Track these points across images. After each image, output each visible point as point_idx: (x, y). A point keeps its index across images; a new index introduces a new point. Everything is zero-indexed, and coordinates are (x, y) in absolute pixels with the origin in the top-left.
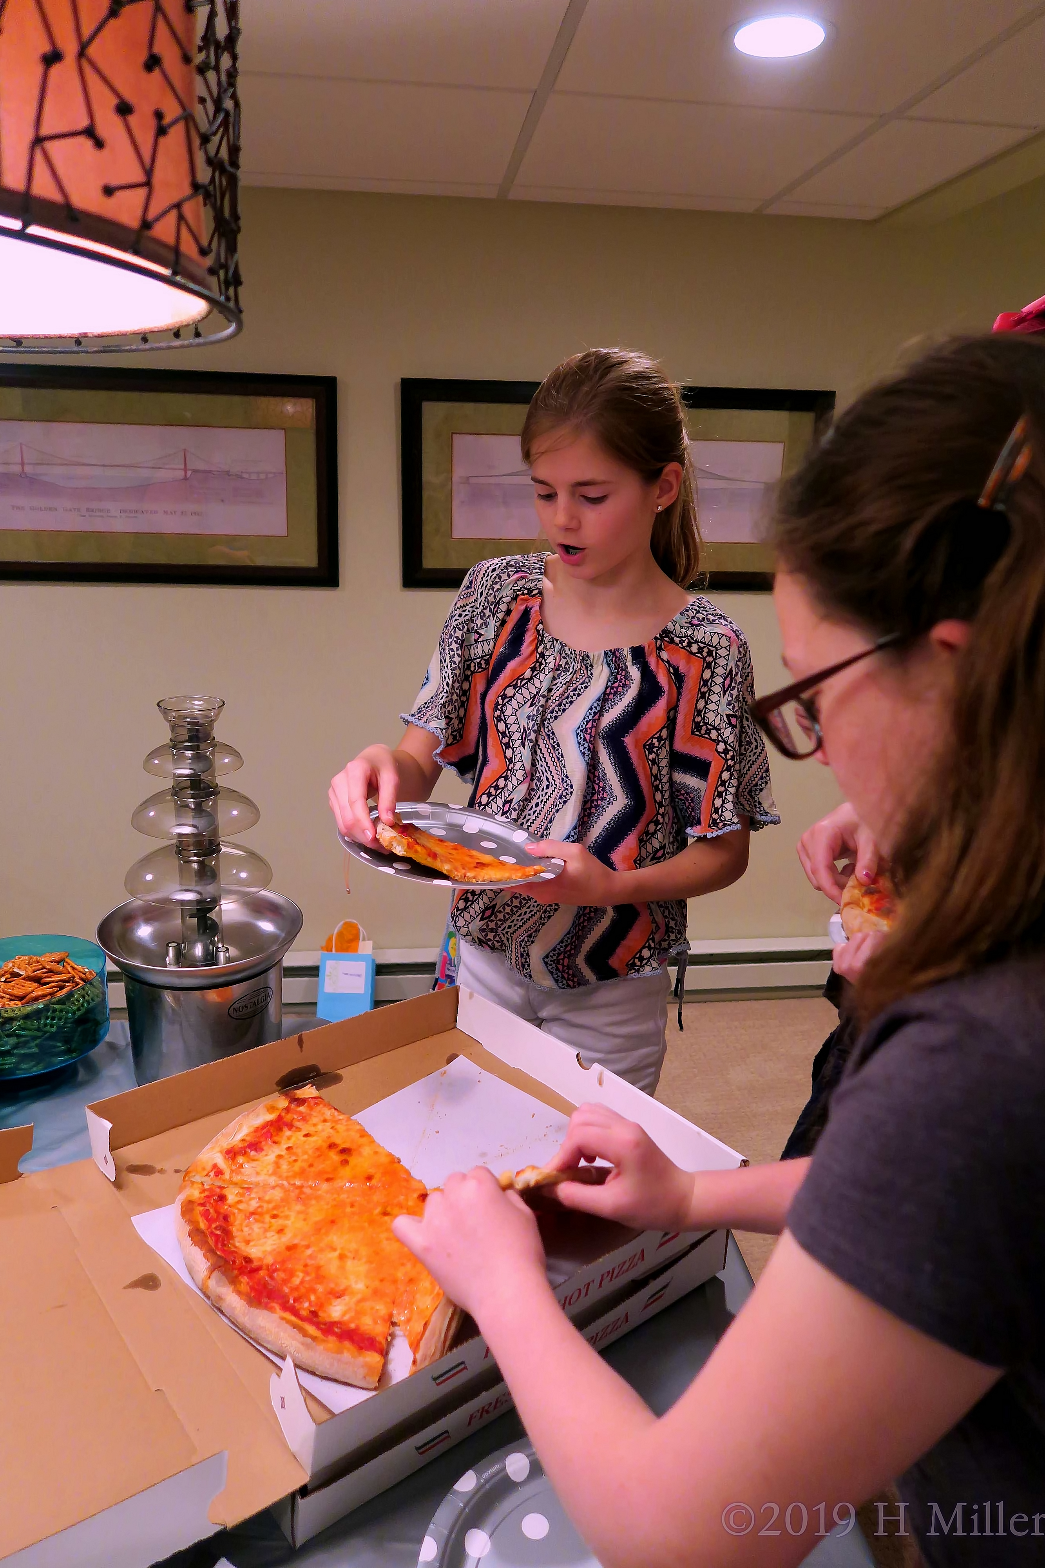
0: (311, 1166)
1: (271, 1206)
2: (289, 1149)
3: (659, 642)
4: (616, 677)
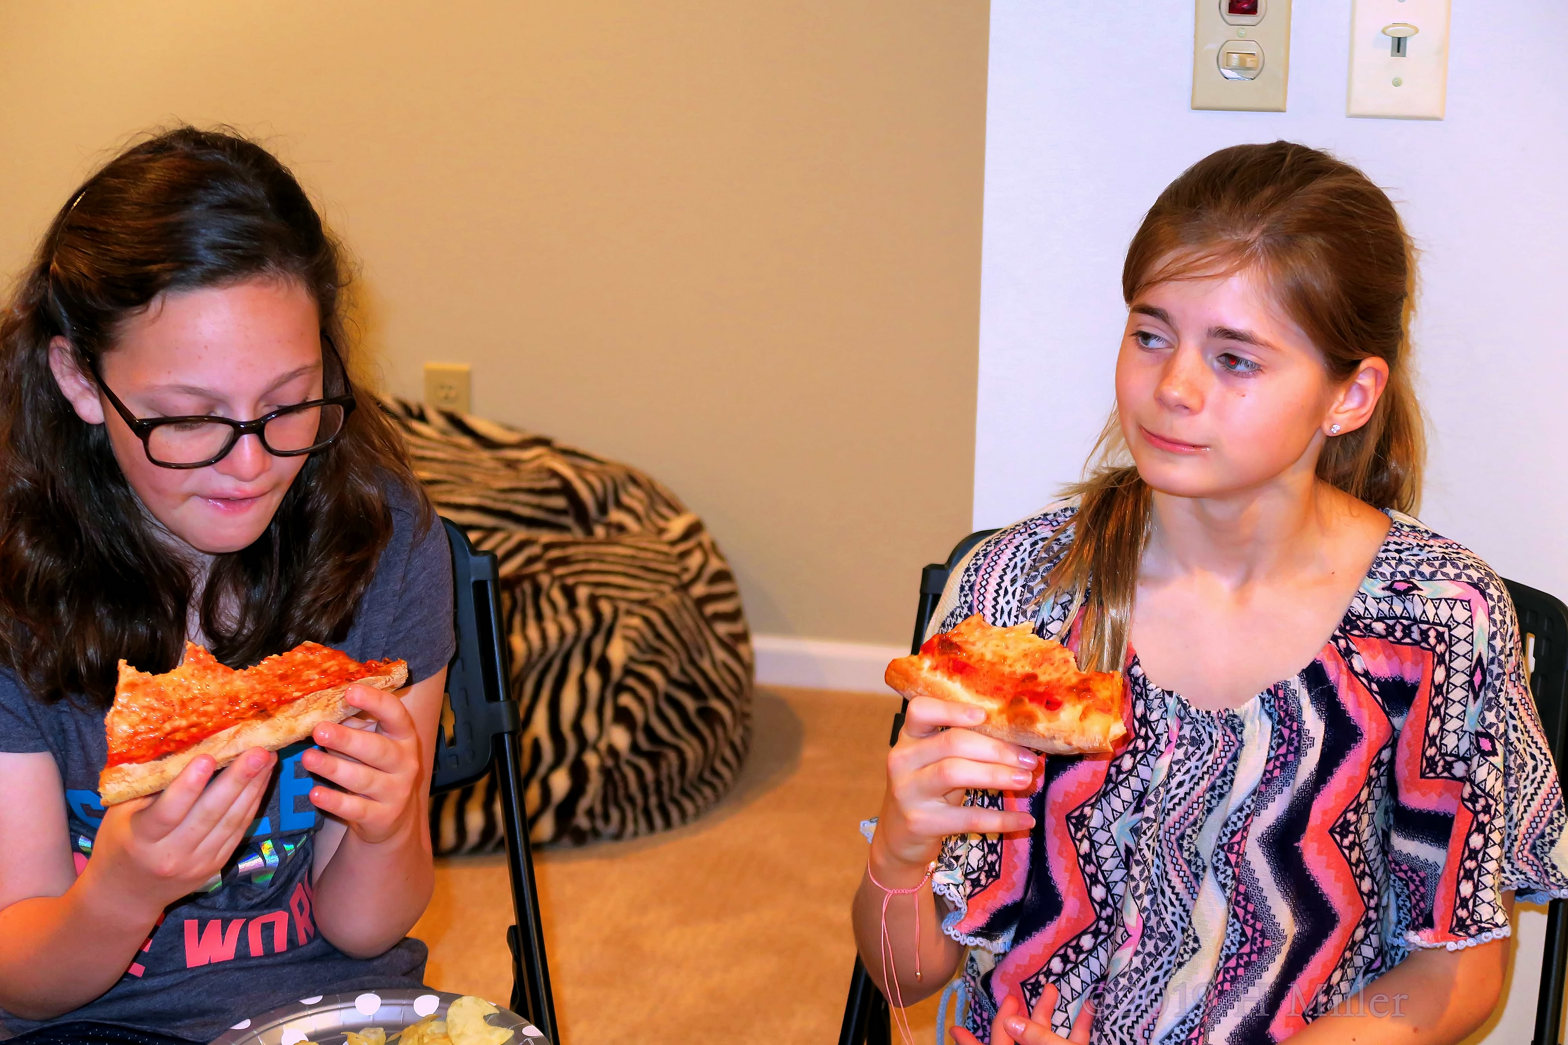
3: (1342, 643)
4: (1281, 736)
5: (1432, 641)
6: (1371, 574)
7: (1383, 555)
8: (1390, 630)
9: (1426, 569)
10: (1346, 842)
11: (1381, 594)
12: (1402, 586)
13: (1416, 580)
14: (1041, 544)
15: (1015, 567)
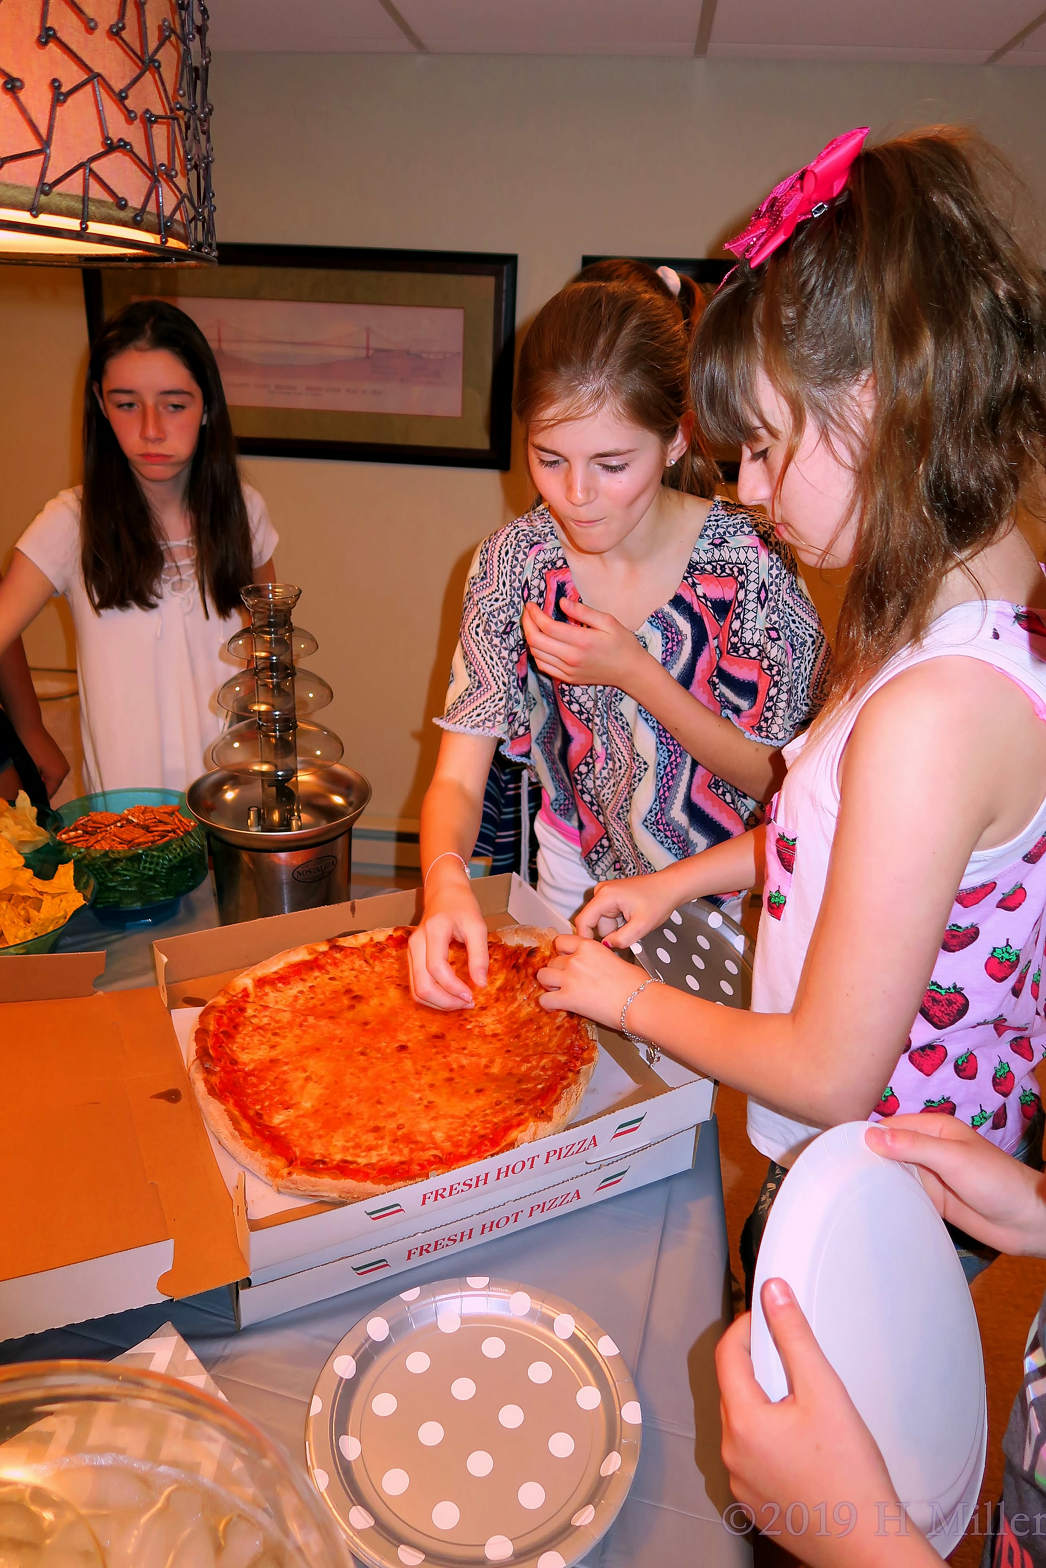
0: (322, 1005)
1: (277, 1025)
2: (311, 987)
4: (667, 637)
7: (708, 524)
8: (714, 569)
9: (731, 530)
15: (507, 545)
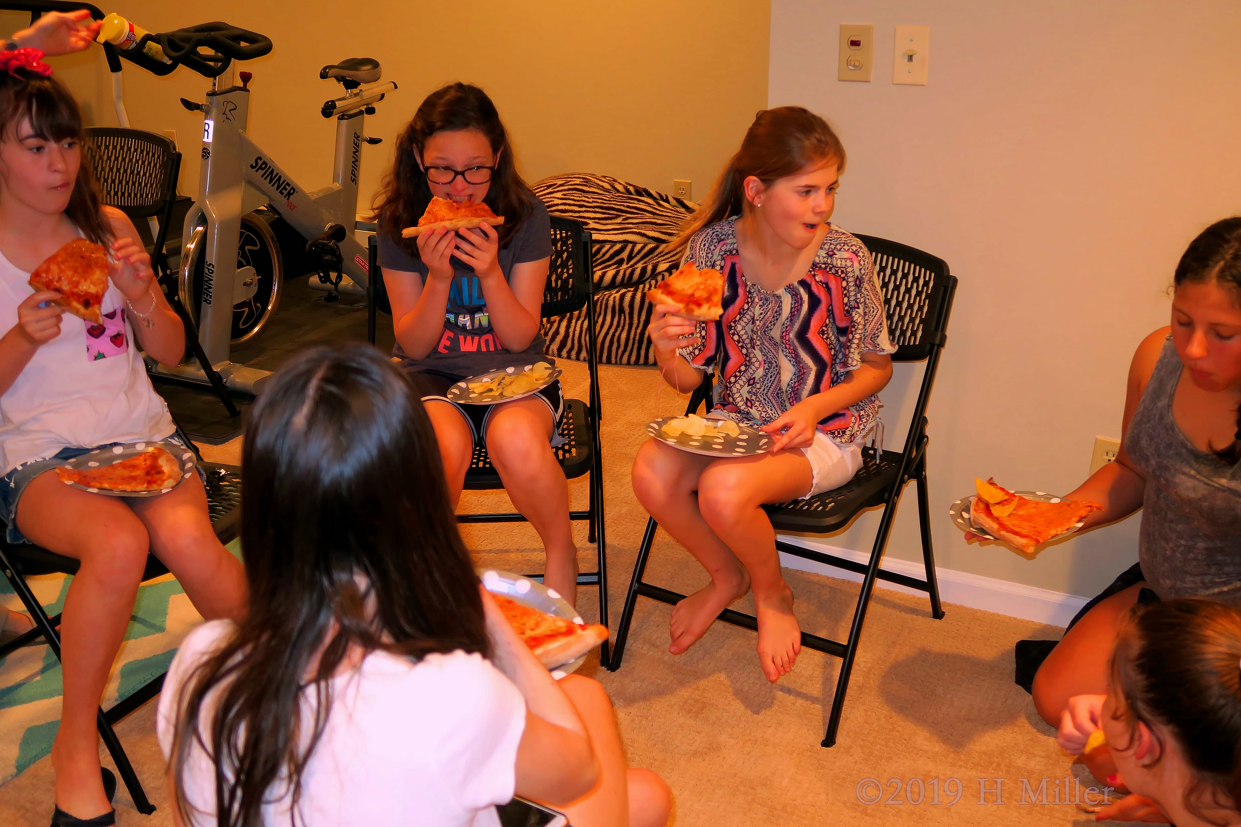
3: (813, 273)
5: (840, 273)
6: (821, 248)
10: (825, 337)
11: (825, 255)
12: (831, 253)
13: (835, 251)
14: (716, 233)
